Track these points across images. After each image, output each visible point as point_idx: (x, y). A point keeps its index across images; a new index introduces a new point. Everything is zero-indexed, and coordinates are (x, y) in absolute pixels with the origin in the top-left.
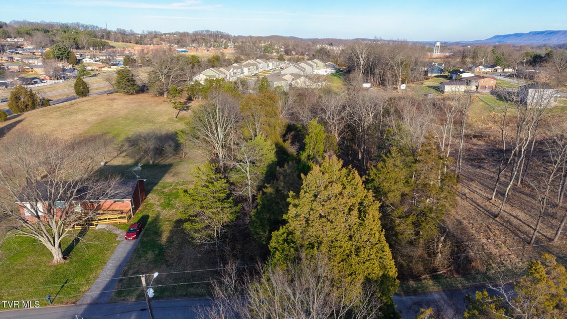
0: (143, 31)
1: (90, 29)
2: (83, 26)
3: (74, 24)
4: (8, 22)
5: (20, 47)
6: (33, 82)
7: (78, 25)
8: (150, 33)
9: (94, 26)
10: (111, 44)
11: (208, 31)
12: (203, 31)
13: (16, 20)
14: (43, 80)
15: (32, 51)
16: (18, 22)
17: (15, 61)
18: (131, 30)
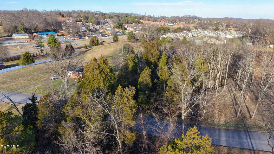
0: (158, 16)
1: (136, 15)
2: (134, 14)
3: (131, 13)
4: (108, 13)
5: (108, 23)
6: (105, 36)
7: (132, 13)
8: (162, 17)
9: (138, 14)
10: (142, 22)
11: (189, 16)
12: (187, 16)
13: (111, 12)
14: (109, 36)
15: (110, 24)
16: (111, 13)
17: (104, 28)
18: (154, 16)
